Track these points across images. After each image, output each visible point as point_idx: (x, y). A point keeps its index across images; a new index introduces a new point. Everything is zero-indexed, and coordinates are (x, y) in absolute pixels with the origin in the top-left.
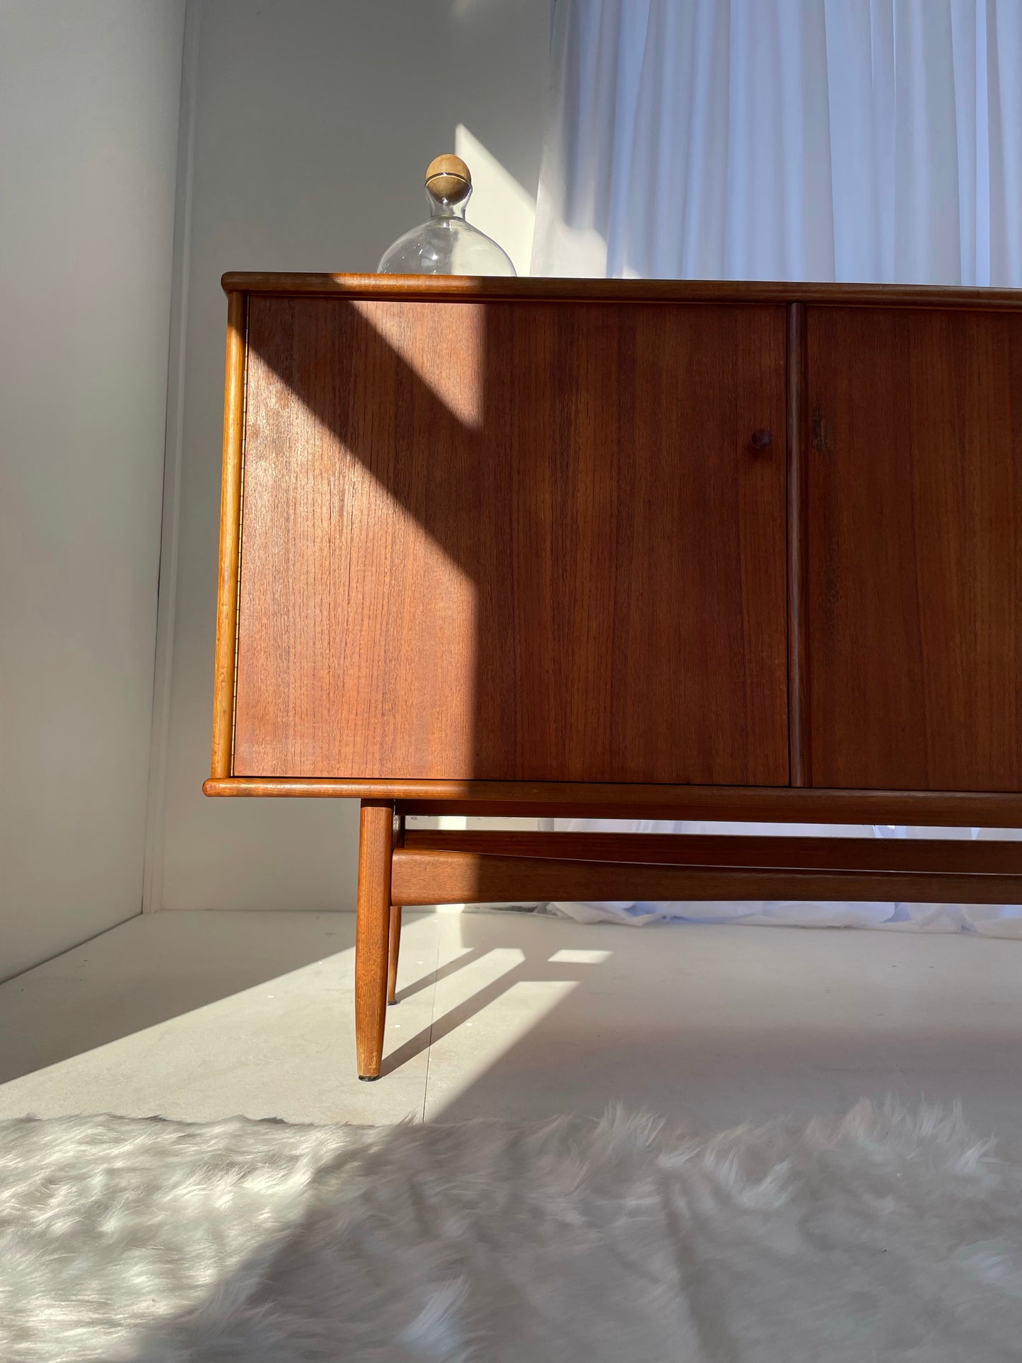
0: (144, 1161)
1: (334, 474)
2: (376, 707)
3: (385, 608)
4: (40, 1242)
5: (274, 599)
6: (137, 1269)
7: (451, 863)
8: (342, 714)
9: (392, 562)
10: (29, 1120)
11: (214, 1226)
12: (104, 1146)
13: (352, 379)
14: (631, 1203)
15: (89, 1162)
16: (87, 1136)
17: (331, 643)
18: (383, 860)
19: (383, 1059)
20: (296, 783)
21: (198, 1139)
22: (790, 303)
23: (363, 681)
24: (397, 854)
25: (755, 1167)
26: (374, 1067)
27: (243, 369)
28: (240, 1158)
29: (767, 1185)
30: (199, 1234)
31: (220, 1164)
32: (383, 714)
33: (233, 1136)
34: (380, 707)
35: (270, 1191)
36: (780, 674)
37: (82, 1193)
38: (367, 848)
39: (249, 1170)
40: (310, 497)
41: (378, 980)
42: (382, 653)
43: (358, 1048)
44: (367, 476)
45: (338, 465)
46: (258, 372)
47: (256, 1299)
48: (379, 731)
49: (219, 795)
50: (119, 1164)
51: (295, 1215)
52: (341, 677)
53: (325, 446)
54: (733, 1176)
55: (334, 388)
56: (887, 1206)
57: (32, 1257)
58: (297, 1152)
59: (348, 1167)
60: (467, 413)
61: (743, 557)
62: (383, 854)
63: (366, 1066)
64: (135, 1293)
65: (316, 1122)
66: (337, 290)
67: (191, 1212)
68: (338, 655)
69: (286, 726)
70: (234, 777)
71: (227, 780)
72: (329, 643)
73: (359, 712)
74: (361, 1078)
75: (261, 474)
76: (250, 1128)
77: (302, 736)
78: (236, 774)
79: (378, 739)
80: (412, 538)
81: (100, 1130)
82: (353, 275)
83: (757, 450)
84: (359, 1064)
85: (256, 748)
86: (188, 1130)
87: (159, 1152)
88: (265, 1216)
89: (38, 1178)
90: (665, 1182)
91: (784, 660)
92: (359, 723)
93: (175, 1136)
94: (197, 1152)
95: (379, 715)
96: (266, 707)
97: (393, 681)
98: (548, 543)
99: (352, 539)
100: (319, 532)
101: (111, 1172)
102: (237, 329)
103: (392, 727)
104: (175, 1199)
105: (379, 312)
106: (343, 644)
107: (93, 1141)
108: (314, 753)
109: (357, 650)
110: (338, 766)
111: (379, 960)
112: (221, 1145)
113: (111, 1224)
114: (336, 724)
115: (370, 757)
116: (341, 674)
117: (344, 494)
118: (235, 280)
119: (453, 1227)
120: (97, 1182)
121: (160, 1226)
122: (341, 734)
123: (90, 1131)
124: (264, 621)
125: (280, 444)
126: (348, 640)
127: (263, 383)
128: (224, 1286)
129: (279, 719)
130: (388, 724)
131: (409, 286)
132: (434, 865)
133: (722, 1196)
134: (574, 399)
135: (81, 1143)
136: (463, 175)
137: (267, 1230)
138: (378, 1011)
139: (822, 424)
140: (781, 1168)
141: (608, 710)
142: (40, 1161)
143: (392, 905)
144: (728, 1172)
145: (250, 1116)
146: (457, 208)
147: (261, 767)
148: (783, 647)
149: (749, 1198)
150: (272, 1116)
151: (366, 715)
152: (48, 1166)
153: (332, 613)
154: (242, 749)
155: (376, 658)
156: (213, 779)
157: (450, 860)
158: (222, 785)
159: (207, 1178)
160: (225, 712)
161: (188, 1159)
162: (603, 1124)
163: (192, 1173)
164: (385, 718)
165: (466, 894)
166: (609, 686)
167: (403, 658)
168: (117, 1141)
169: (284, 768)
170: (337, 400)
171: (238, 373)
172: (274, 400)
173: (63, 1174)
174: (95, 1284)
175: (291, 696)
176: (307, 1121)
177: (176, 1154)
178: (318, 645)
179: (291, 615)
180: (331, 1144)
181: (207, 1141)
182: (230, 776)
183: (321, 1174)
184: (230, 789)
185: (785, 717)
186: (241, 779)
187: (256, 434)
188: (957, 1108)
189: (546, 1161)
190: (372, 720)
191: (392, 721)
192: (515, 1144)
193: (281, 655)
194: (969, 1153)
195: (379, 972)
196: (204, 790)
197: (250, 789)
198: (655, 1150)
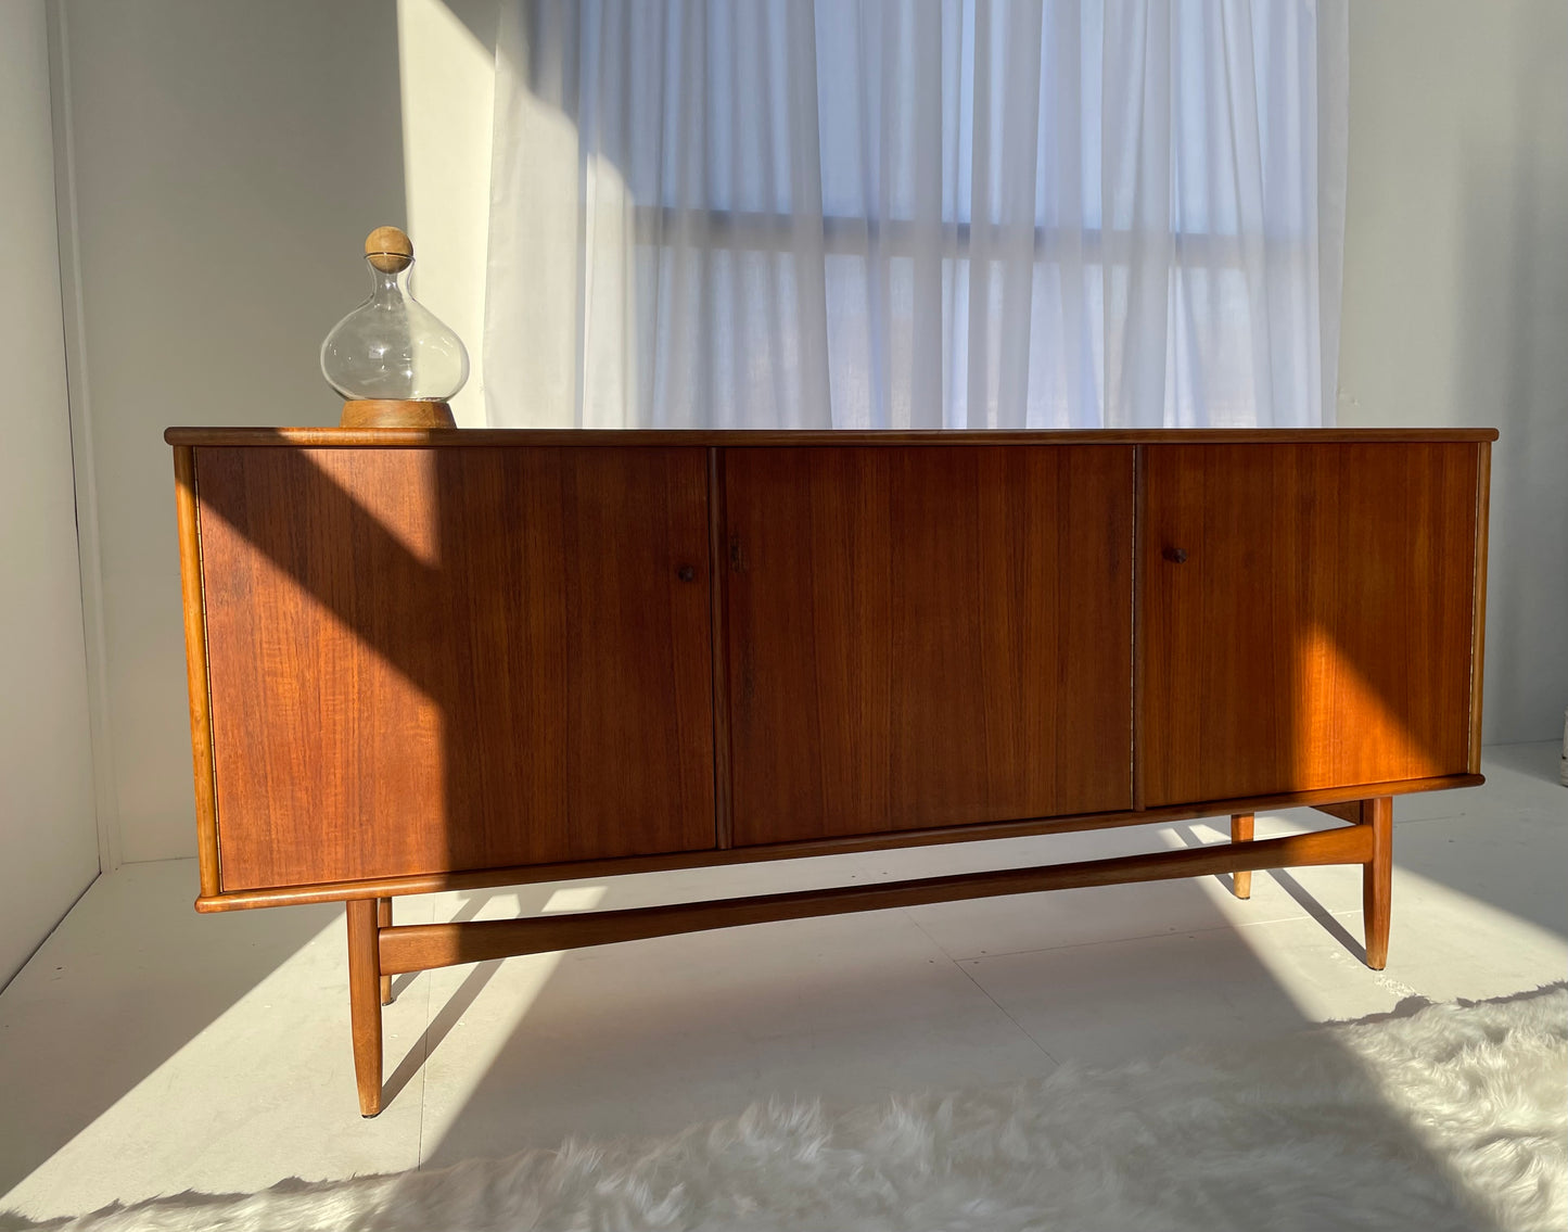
1: (297, 612)
2: (354, 820)
3: (356, 732)
7: (432, 936)
9: (359, 690)
13: (308, 524)
19: (383, 1084)
20: (284, 893)
22: (709, 448)
23: (340, 797)
24: (382, 932)
25: (658, 1195)
26: (375, 1106)
27: (196, 519)
29: (665, 1206)
32: (361, 825)
34: (357, 819)
36: (709, 761)
38: (355, 935)
40: (275, 637)
41: (374, 1040)
42: (356, 771)
43: (359, 1092)
44: (330, 617)
45: (300, 606)
46: (212, 526)
48: (358, 839)
49: (212, 912)
52: (319, 795)
54: (644, 1199)
55: (290, 534)
60: (421, 552)
61: (675, 663)
62: (370, 939)
63: (368, 1107)
66: (284, 441)
68: (314, 776)
69: (270, 843)
70: (224, 893)
71: (218, 897)
72: (305, 766)
73: (338, 825)
74: (364, 1117)
75: (225, 618)
77: (286, 851)
78: (226, 890)
79: (358, 846)
80: (377, 666)
82: (300, 429)
84: (362, 1106)
85: (243, 867)
90: (598, 1208)
91: (711, 748)
92: (339, 834)
95: (357, 826)
96: (249, 828)
97: (368, 796)
98: (506, 662)
99: (319, 671)
100: (287, 670)
102: (185, 484)
103: (370, 835)
105: (331, 459)
106: (319, 767)
108: (299, 863)
109: (332, 770)
110: (322, 874)
114: (317, 836)
115: (351, 863)
117: (308, 631)
118: (181, 434)
122: (323, 847)
124: (240, 752)
125: (241, 588)
126: (323, 766)
127: (217, 533)
129: (263, 838)
130: (367, 833)
132: (417, 940)
134: (522, 534)
136: (407, 249)
138: (375, 1064)
139: (740, 549)
140: (677, 1190)
141: (565, 801)
143: (381, 974)
147: (250, 881)
148: (709, 735)
150: (289, 1175)
151: (345, 827)
153: (306, 740)
154: (229, 866)
155: (351, 776)
156: (203, 897)
157: (431, 934)
158: (213, 903)
160: (210, 839)
162: (560, 1155)
164: (363, 828)
165: (448, 959)
166: (565, 782)
167: (376, 774)
169: (272, 881)
170: (295, 543)
171: (191, 524)
172: (230, 548)
175: (273, 818)
178: (295, 769)
182: (220, 894)
184: (222, 906)
185: (712, 794)
186: (231, 894)
187: (216, 580)
188: (817, 1106)
189: (513, 1201)
190: (351, 830)
191: (370, 831)
192: (490, 1188)
193: (259, 782)
194: (811, 1147)
195: (374, 1034)
196: (197, 909)
197: (241, 904)
198: (596, 1175)
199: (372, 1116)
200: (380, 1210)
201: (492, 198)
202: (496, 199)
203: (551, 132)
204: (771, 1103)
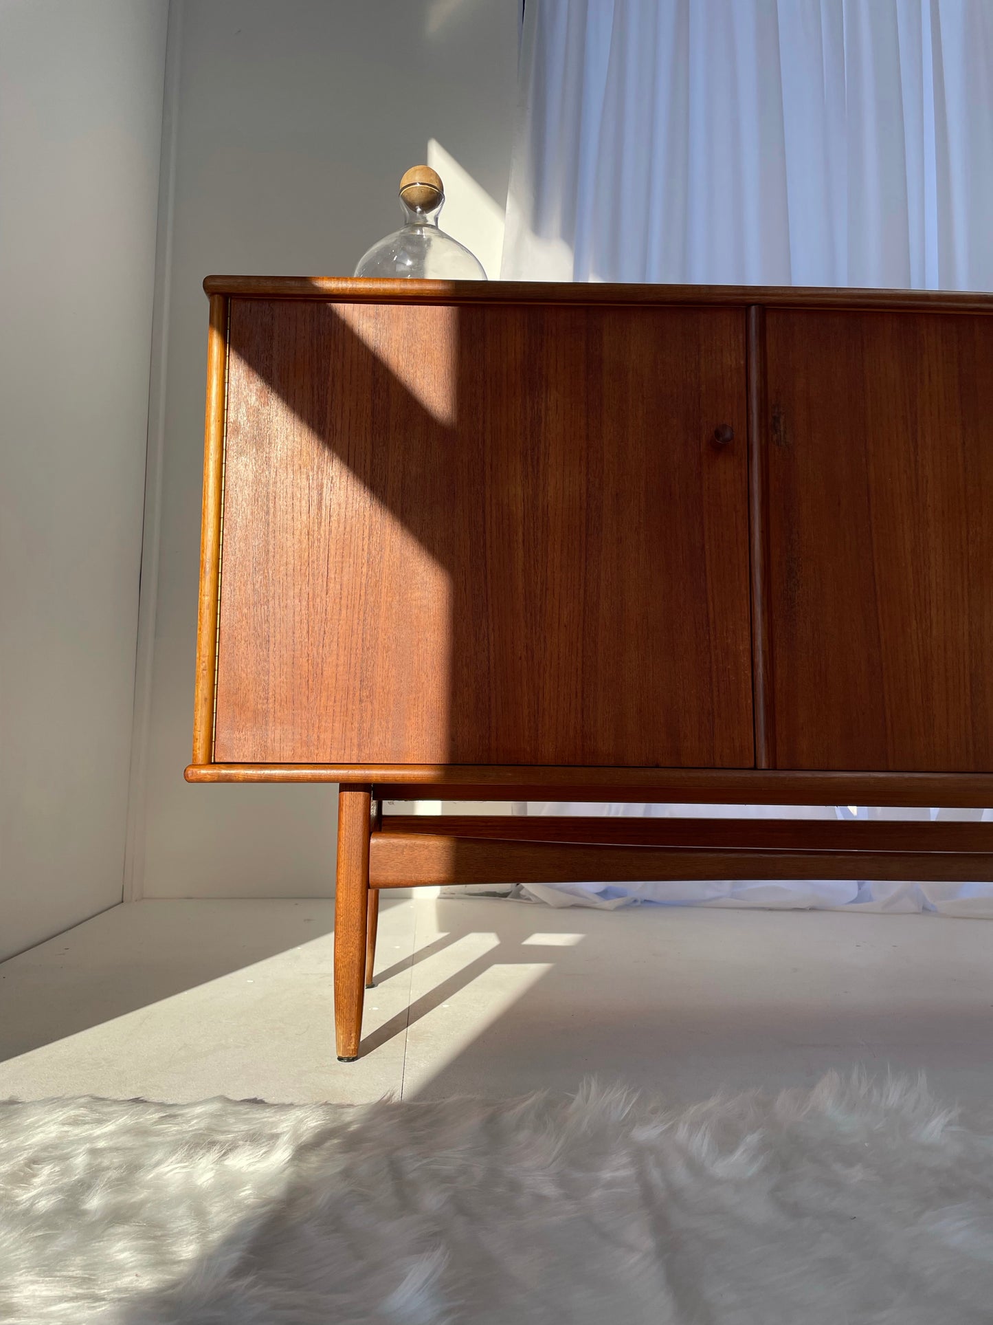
0: (126, 1141)
1: (313, 469)
2: (354, 694)
3: (363, 598)
4: (25, 1219)
5: (254, 590)
6: (120, 1245)
7: (427, 847)
8: (320, 701)
9: (369, 553)
10: (12, 1102)
11: (196, 1204)
12: (87, 1127)
13: (330, 379)
14: (607, 1175)
15: (72, 1143)
16: (70, 1117)
17: (310, 632)
18: (361, 843)
20: (275, 769)
21: (179, 1119)
22: (749, 305)
23: (341, 668)
24: (374, 837)
25: (726, 1140)
26: (353, 1047)
27: (225, 368)
28: (221, 1138)
29: (738, 1156)
30: (181, 1210)
31: (201, 1142)
32: (361, 701)
33: (213, 1116)
34: (358, 694)
35: (252, 1169)
36: (745, 660)
37: (65, 1172)
38: (345, 831)
39: (231, 1148)
40: (289, 491)
41: (357, 962)
42: (360, 641)
43: (336, 1029)
44: (345, 470)
45: (316, 460)
46: (238, 371)
47: (239, 1272)
48: (357, 717)
49: (200, 781)
50: (101, 1144)
51: (276, 1191)
52: (320, 665)
53: (303, 443)
54: (705, 1148)
55: (312, 387)
56: (856, 1175)
57: (15, 1234)
58: (279, 1130)
59: (328, 1144)
60: (441, 410)
61: (707, 547)
62: (361, 838)
63: (344, 1046)
64: (119, 1269)
65: (296, 1102)
66: (316, 293)
67: (172, 1190)
68: (317, 643)
69: (266, 713)
70: (215, 763)
71: (208, 766)
72: (308, 632)
73: (337, 699)
74: (340, 1059)
75: (242, 468)
76: (231, 1108)
77: (282, 723)
78: (217, 760)
79: (356, 725)
80: (388, 530)
81: (82, 1111)
82: (330, 278)
83: (719, 445)
84: (338, 1045)
85: (237, 735)
86: (170, 1111)
87: (140, 1132)
88: (246, 1193)
89: (22, 1158)
90: (640, 1154)
91: (748, 647)
92: (338, 709)
93: (156, 1116)
94: (179, 1132)
95: (357, 702)
96: (246, 694)
97: (370, 669)
98: (520, 534)
99: (330, 531)
100: (298, 525)
101: (94, 1152)
102: (219, 330)
103: (369, 713)
104: (158, 1177)
105: (356, 314)
106: (322, 633)
107: (75, 1122)
108: (293, 739)
109: (336, 639)
110: (316, 751)
111: (357, 942)
112: (202, 1125)
113: (95, 1202)
114: (315, 711)
115: (348, 743)
116: (320, 662)
117: (322, 488)
118: (218, 283)
119: (432, 1200)
120: (80, 1161)
121: (142, 1203)
122: (320, 721)
123: (72, 1113)
124: (245, 611)
125: (260, 440)
126: (327, 630)
127: (244, 382)
128: (206, 1261)
129: (259, 706)
130: (366, 710)
131: (384, 290)
132: (412, 848)
133: (695, 1167)
134: (544, 396)
135: (64, 1124)
136: (436, 185)
137: (248, 1206)
138: (356, 993)
139: (782, 421)
140: (752, 1139)
141: (579, 695)
142: (23, 1142)
143: (369, 888)
144: (701, 1144)
145: (231, 1097)
146: (430, 217)
147: (242, 754)
148: (746, 633)
149: (721, 1168)
150: (253, 1097)
151: (344, 702)
152: (31, 1147)
153: (311, 603)
154: (223, 735)
155: (354, 645)
156: (194, 765)
157: (426, 843)
158: (203, 772)
159: (189, 1156)
160: (206, 699)
161: (168, 1139)
162: (578, 1099)
163: (173, 1152)
164: (363, 705)
165: (442, 876)
166: (580, 672)
167: (380, 646)
168: (100, 1122)
169: (264, 756)
170: (316, 397)
171: (220, 371)
172: (254, 398)
173: (45, 1154)
174: (78, 1260)
175: (271, 684)
176: (287, 1101)
177: (158, 1134)
178: (297, 635)
179: (270, 605)
180: (313, 1122)
181: (189, 1121)
182: (211, 763)
183: (302, 1151)
184: (211, 775)
185: (750, 701)
186: (222, 766)
187: (237, 430)
188: (922, 1080)
189: (523, 1136)
190: (350, 706)
191: (370, 707)
192: (492, 1120)
193: (261, 644)
194: (934, 1123)
195: (357, 954)
196: (186, 776)
197: (231, 775)
200: (353, 1127)
204: (855, 1076)
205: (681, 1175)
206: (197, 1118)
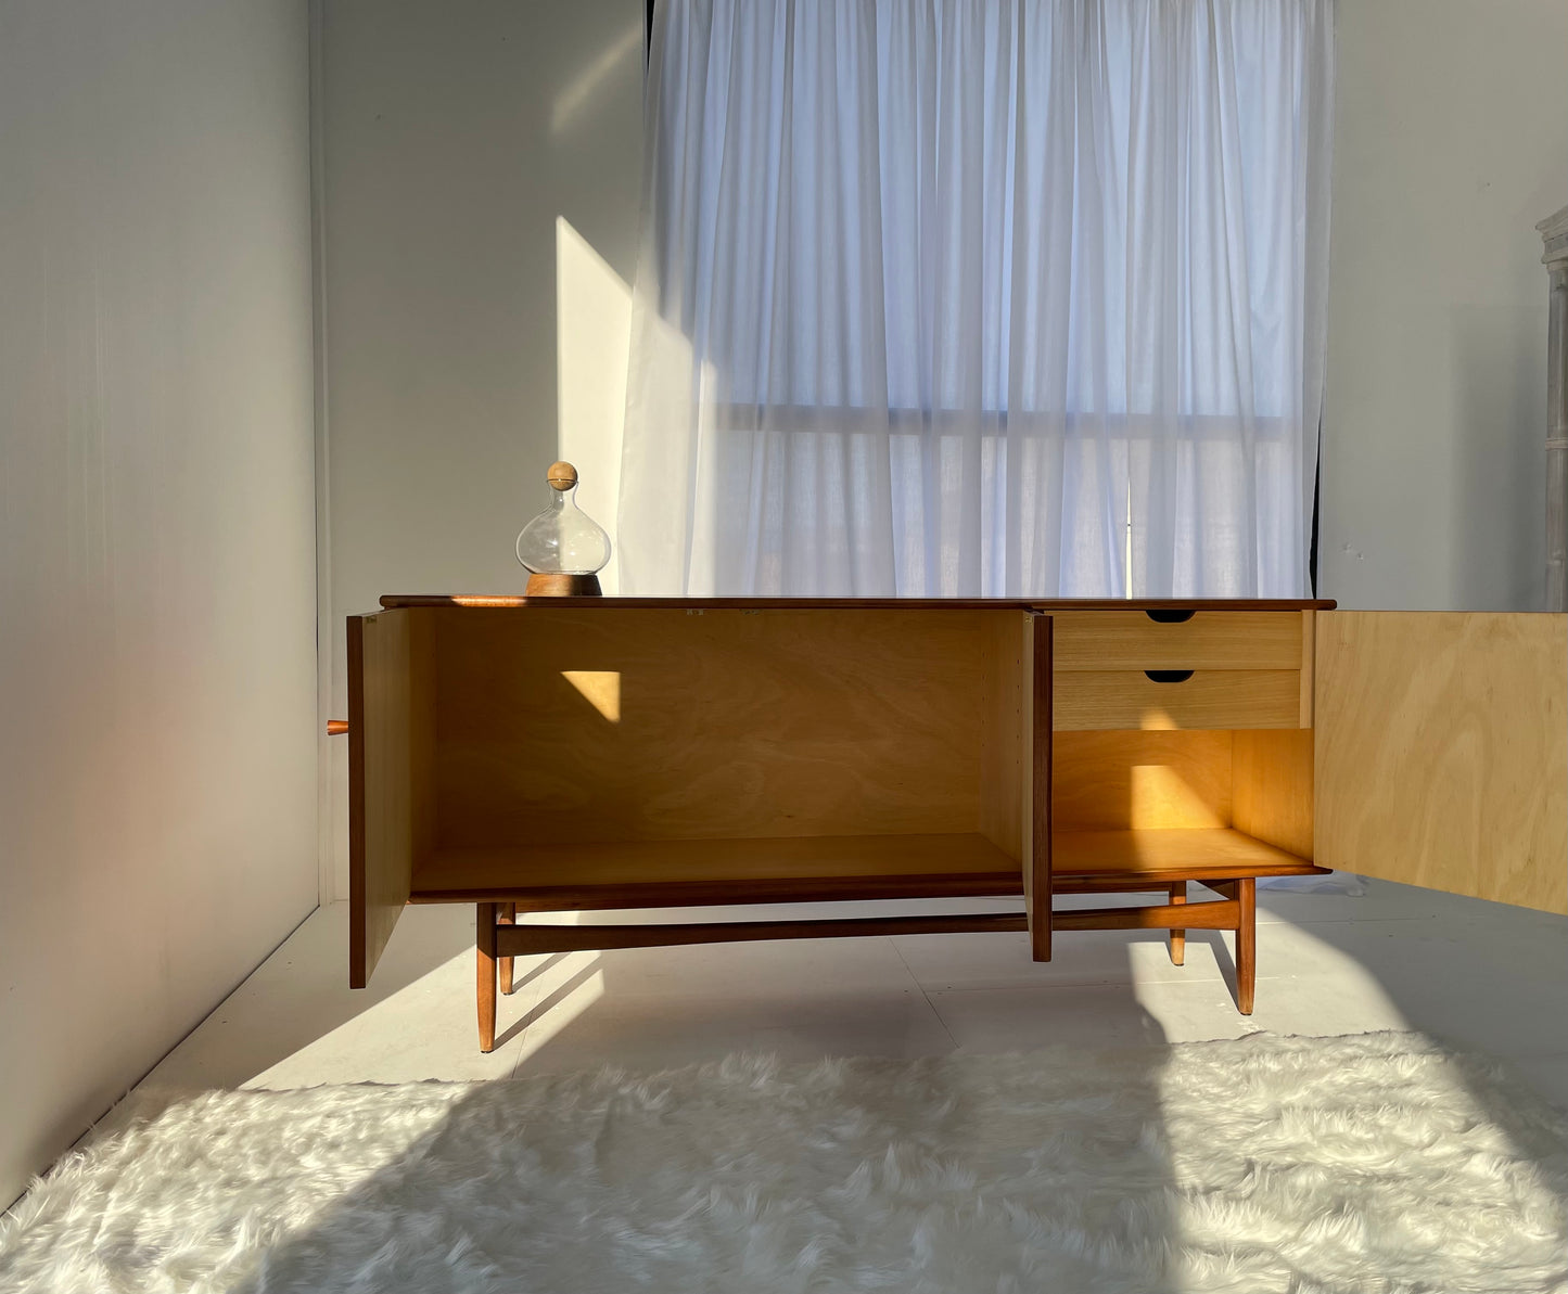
0: (369, 1107)
14: (595, 1111)
18: (491, 934)
19: (495, 1040)
25: (653, 1095)
26: (490, 1044)
28: (414, 1103)
29: (657, 1099)
30: (400, 1136)
31: (408, 1105)
33: (411, 1092)
39: (421, 1108)
41: (491, 999)
43: (480, 1035)
50: (357, 1109)
54: (645, 1096)
58: (442, 1097)
63: (485, 1044)
64: (377, 1159)
65: (453, 1080)
67: (396, 1128)
74: (481, 1053)
76: (420, 1087)
81: (344, 1093)
84: (481, 1043)
87: (376, 1102)
90: (616, 1100)
101: (355, 1113)
107: (342, 1098)
112: (407, 1095)
113: (362, 1135)
118: (389, 600)
133: (638, 1105)
138: (491, 1015)
140: (666, 1091)
144: (642, 1093)
145: (422, 1078)
149: (648, 1106)
150: (431, 1078)
152: (324, 1111)
159: (402, 1112)
161: (391, 1104)
163: (394, 1111)
168: (354, 1098)
173: (332, 1114)
174: (360, 1157)
176: (448, 1079)
177: (384, 1102)
180: (460, 1092)
181: (400, 1094)
183: (452, 1109)
189: (566, 1094)
192: (552, 1087)
194: (762, 1080)
195: (490, 995)
198: (619, 1085)
199: (488, 1052)
201: (627, 402)
202: (631, 403)
203: (673, 346)
204: (744, 1054)
205: (629, 1109)
206: (402, 1093)
